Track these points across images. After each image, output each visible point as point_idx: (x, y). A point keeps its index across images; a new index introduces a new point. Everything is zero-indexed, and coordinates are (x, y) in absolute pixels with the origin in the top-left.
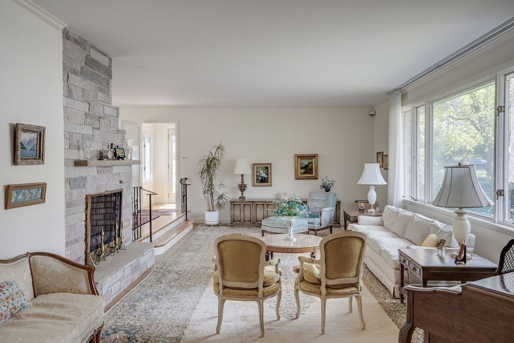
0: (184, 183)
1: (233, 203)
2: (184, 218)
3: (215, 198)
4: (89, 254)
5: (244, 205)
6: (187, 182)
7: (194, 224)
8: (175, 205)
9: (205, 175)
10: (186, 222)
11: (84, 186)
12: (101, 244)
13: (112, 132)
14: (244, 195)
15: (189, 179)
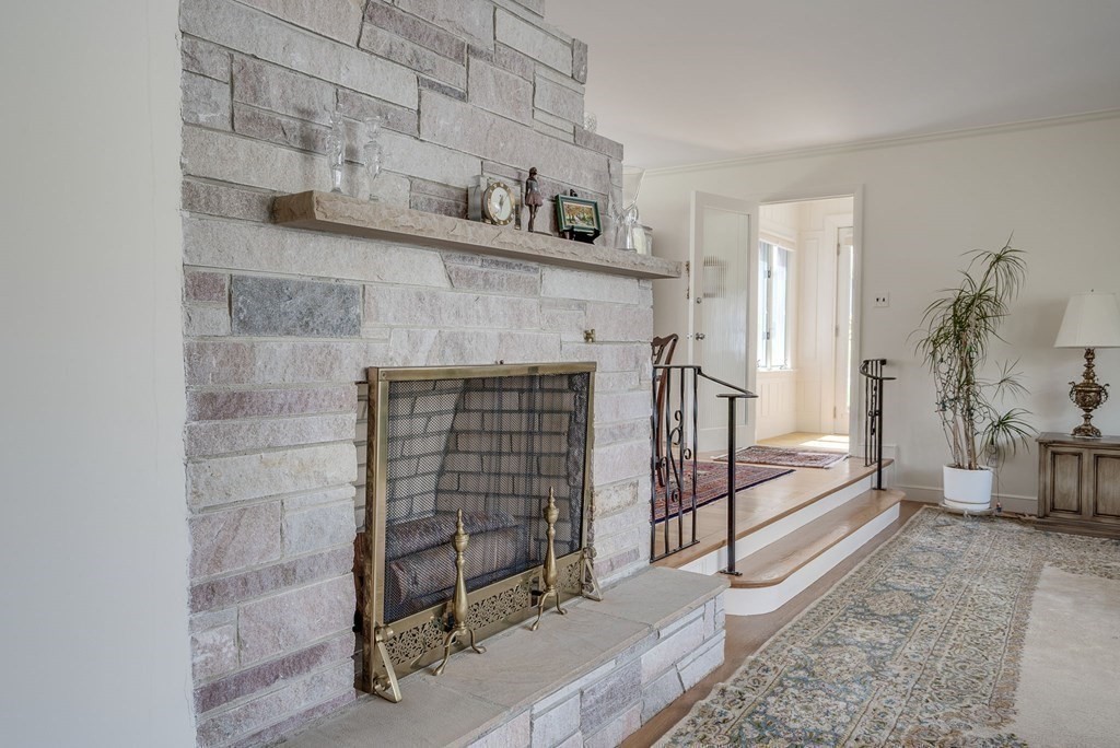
0: (874, 375)
1: (1051, 448)
2: (868, 483)
3: (981, 424)
4: (377, 628)
5: (1097, 457)
6: (886, 372)
7: (904, 503)
8: (847, 439)
9: (945, 350)
10: (879, 497)
11: (350, 327)
12: (455, 587)
13: (545, 129)
14: (1093, 422)
15: (893, 364)
